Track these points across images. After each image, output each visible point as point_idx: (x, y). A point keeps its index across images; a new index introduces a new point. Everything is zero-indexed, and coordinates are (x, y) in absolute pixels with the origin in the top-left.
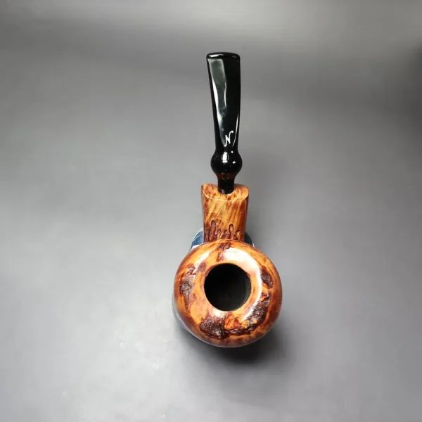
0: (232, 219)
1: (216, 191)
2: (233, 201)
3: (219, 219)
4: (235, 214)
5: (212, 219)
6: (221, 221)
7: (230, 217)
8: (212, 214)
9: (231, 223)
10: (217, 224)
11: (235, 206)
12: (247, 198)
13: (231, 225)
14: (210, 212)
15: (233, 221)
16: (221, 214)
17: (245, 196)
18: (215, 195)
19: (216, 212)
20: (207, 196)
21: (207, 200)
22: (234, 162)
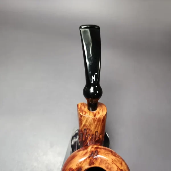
0: (97, 128)
1: (86, 109)
2: (98, 116)
3: (89, 128)
4: (99, 125)
5: (85, 128)
6: (90, 129)
7: (96, 127)
8: (84, 125)
9: (96, 130)
10: (88, 131)
11: (99, 120)
12: (106, 114)
13: (97, 132)
14: (83, 124)
15: (98, 129)
16: (90, 125)
17: (105, 114)
18: (86, 113)
19: (87, 124)
20: (81, 114)
21: (81, 116)
22: (98, 92)
